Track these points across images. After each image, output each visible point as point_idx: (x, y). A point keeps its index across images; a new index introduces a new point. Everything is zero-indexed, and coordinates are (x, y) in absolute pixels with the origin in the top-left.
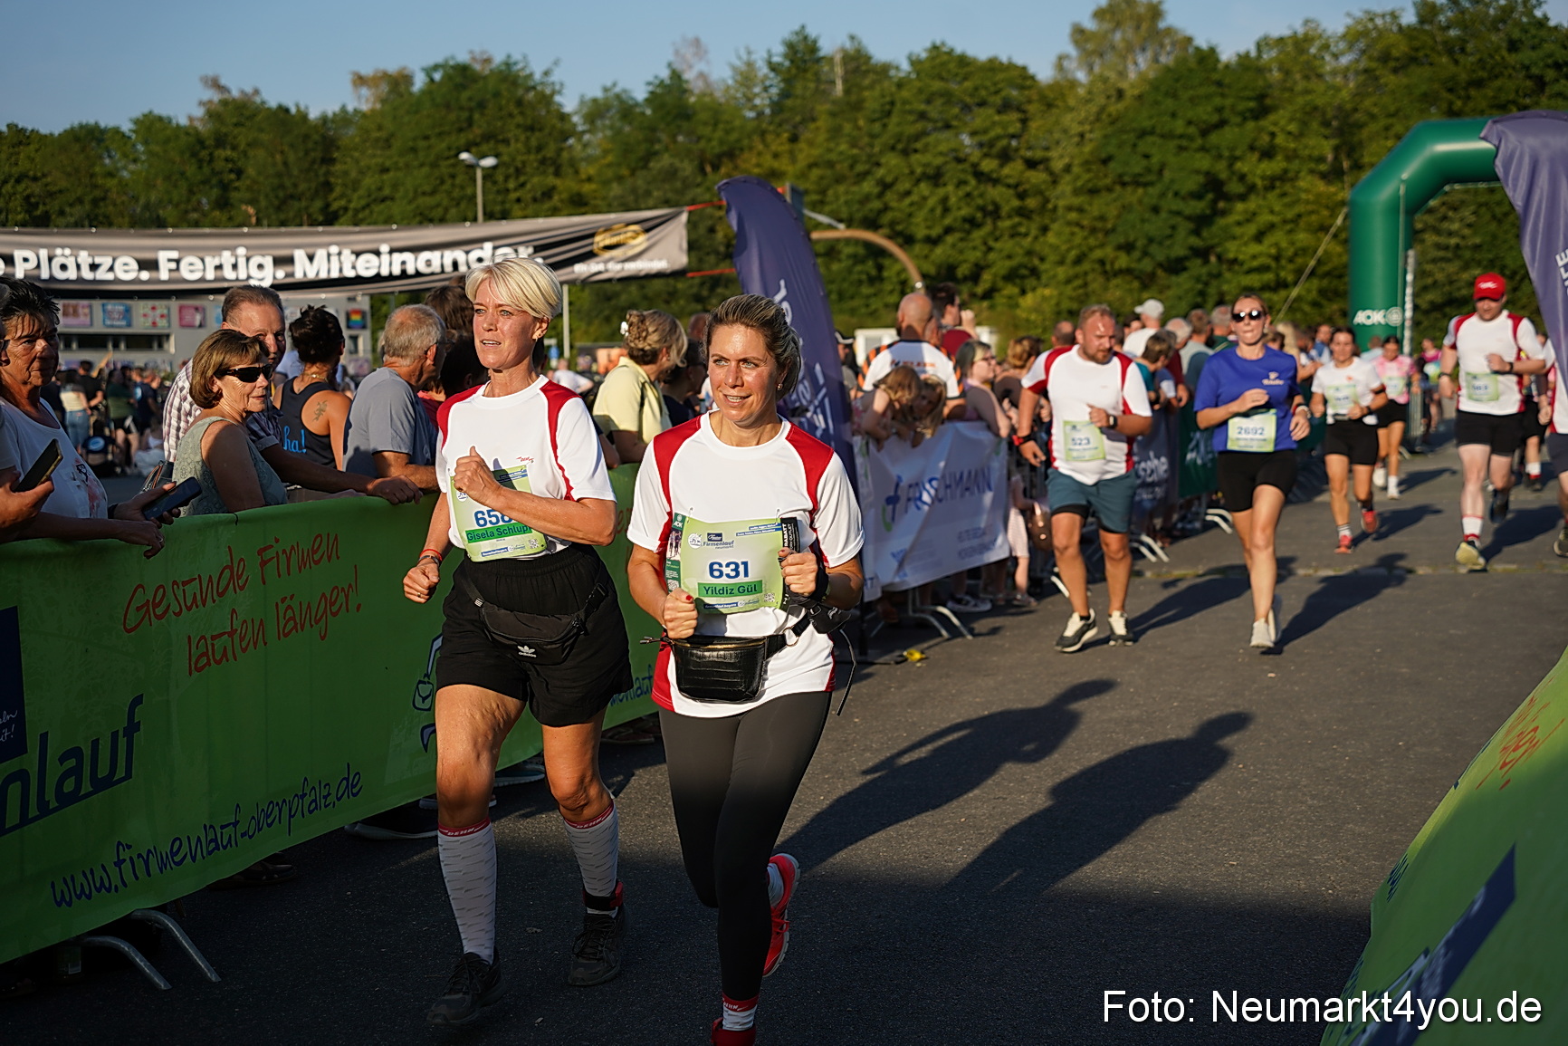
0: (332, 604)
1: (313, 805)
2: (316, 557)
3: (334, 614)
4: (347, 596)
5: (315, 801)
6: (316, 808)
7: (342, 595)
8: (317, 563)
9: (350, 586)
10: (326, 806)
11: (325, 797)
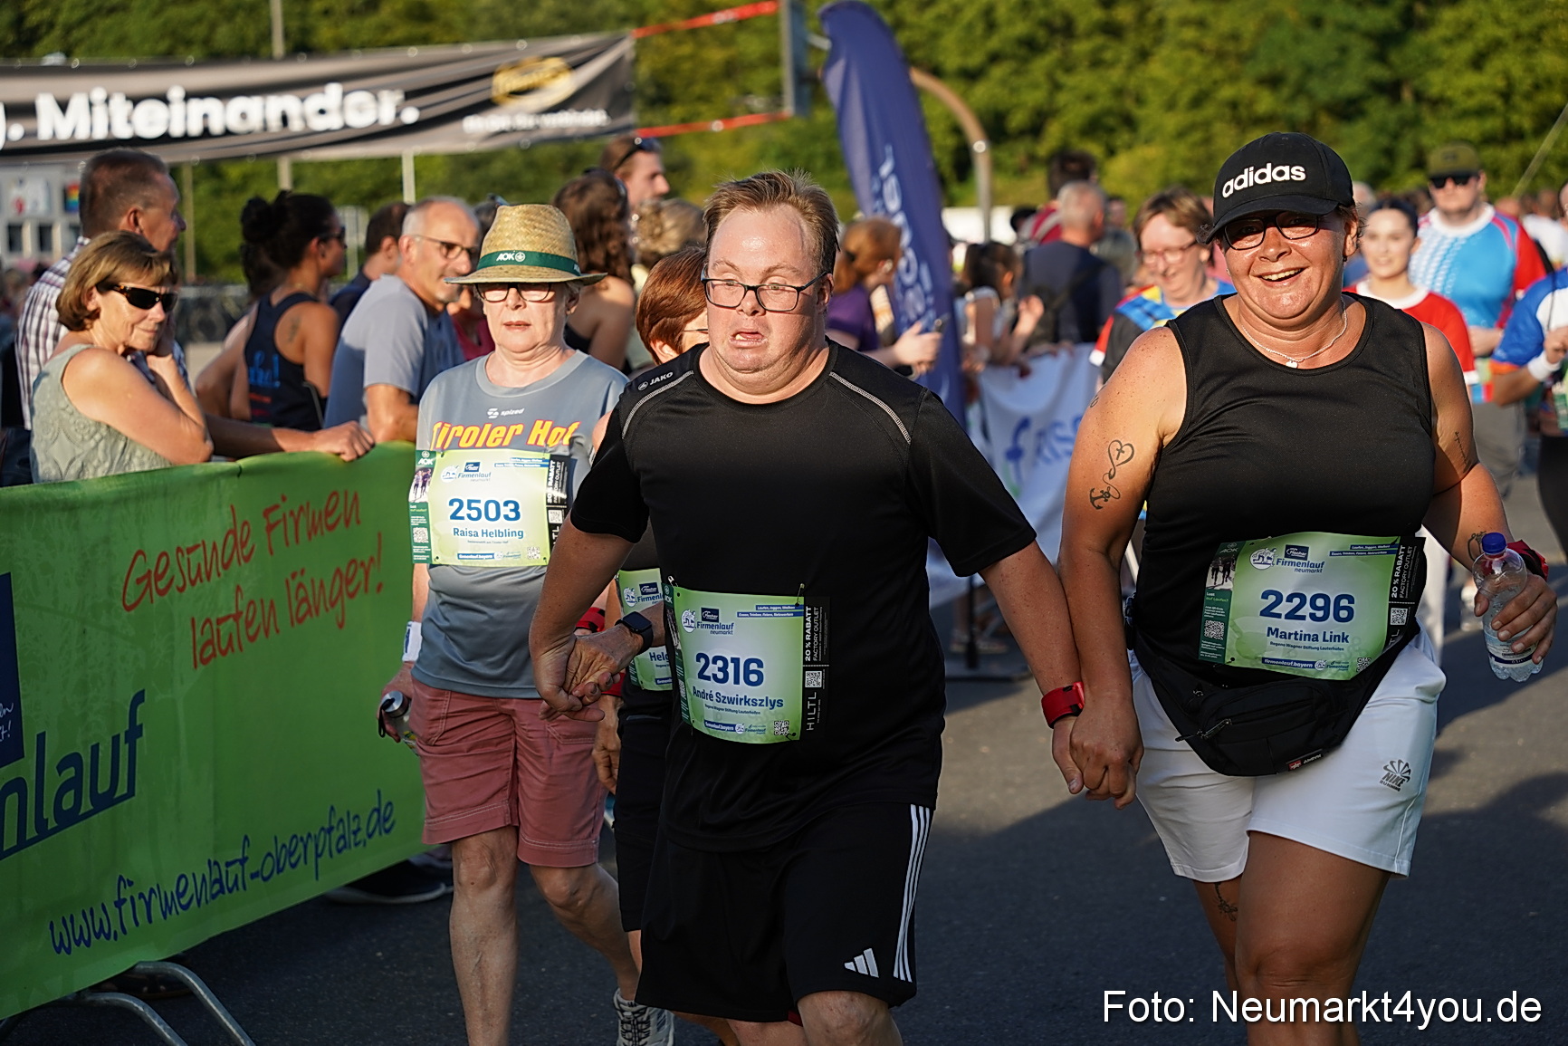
0: (349, 582)
1: (342, 843)
2: (331, 521)
3: (352, 595)
4: (367, 573)
5: (343, 837)
6: (345, 846)
7: (361, 572)
8: (331, 528)
9: (372, 560)
10: (356, 844)
11: (355, 833)
